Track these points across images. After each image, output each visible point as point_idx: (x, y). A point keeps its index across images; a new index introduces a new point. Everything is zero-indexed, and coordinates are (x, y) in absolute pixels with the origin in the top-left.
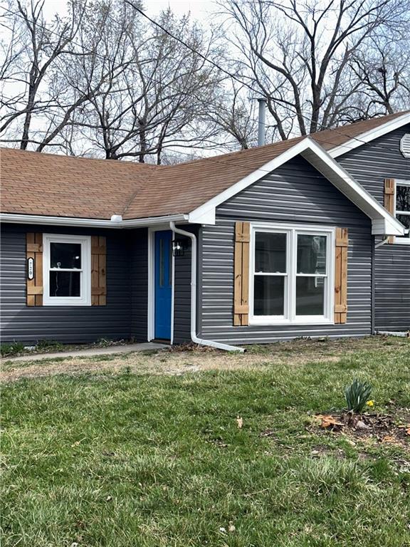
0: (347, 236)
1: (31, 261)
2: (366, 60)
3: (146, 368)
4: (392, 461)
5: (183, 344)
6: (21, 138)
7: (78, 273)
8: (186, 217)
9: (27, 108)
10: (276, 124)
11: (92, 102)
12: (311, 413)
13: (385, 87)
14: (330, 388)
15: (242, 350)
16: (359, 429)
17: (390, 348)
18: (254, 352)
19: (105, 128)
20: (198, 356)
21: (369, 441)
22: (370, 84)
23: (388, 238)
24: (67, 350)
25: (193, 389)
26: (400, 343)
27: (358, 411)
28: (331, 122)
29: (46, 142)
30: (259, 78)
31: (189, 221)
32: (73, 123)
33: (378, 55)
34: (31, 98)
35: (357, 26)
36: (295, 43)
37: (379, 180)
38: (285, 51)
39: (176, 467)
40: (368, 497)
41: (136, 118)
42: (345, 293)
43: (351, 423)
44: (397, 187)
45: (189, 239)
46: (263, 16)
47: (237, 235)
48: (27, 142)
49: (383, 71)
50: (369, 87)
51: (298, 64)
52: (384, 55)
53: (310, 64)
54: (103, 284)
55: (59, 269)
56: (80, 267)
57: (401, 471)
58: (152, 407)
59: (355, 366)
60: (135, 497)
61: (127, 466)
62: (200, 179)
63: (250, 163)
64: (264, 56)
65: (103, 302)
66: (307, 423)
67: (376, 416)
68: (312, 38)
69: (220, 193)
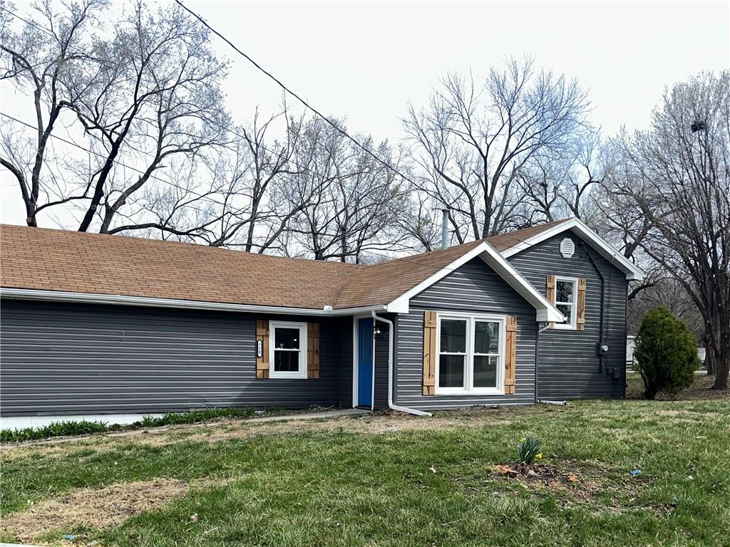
0: (516, 323)
1: (260, 342)
2: (530, 175)
3: (355, 428)
4: (558, 501)
5: (382, 409)
6: (246, 243)
7: (297, 353)
8: (385, 307)
9: (251, 217)
10: (454, 229)
11: (304, 212)
12: (491, 463)
13: (546, 199)
14: (505, 445)
15: (431, 414)
16: (530, 476)
17: (551, 414)
18: (440, 417)
19: (315, 234)
20: (395, 419)
21: (539, 485)
22: (533, 196)
23: (550, 324)
24: (289, 414)
25: (395, 444)
26: (559, 410)
27: (529, 462)
28: (501, 227)
29: (266, 246)
30: (441, 191)
31: (388, 311)
32: (288, 230)
33: (540, 172)
34: (255, 210)
35: (522, 148)
36: (472, 162)
37: (542, 276)
38: (463, 170)
39: (388, 503)
40: (540, 527)
41: (340, 226)
42: (513, 369)
43: (523, 471)
44: (557, 282)
45: (387, 325)
46: (444, 140)
47: (426, 321)
48: (251, 246)
49: (545, 185)
50: (533, 199)
51: (473, 180)
52: (546, 171)
53: (483, 179)
54: (317, 361)
55: (282, 349)
56: (298, 348)
57: (565, 508)
58: (363, 458)
59: (524, 428)
60: (357, 524)
61: (349, 501)
62: (396, 276)
63: (437, 263)
64: (445, 173)
65: (317, 376)
66: (489, 471)
67: (543, 466)
68: (485, 158)
69: (412, 287)
